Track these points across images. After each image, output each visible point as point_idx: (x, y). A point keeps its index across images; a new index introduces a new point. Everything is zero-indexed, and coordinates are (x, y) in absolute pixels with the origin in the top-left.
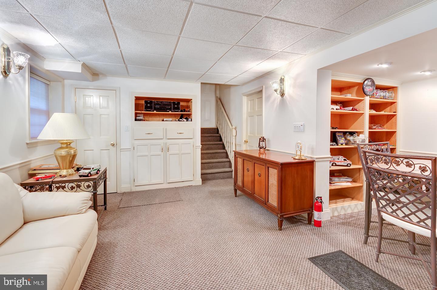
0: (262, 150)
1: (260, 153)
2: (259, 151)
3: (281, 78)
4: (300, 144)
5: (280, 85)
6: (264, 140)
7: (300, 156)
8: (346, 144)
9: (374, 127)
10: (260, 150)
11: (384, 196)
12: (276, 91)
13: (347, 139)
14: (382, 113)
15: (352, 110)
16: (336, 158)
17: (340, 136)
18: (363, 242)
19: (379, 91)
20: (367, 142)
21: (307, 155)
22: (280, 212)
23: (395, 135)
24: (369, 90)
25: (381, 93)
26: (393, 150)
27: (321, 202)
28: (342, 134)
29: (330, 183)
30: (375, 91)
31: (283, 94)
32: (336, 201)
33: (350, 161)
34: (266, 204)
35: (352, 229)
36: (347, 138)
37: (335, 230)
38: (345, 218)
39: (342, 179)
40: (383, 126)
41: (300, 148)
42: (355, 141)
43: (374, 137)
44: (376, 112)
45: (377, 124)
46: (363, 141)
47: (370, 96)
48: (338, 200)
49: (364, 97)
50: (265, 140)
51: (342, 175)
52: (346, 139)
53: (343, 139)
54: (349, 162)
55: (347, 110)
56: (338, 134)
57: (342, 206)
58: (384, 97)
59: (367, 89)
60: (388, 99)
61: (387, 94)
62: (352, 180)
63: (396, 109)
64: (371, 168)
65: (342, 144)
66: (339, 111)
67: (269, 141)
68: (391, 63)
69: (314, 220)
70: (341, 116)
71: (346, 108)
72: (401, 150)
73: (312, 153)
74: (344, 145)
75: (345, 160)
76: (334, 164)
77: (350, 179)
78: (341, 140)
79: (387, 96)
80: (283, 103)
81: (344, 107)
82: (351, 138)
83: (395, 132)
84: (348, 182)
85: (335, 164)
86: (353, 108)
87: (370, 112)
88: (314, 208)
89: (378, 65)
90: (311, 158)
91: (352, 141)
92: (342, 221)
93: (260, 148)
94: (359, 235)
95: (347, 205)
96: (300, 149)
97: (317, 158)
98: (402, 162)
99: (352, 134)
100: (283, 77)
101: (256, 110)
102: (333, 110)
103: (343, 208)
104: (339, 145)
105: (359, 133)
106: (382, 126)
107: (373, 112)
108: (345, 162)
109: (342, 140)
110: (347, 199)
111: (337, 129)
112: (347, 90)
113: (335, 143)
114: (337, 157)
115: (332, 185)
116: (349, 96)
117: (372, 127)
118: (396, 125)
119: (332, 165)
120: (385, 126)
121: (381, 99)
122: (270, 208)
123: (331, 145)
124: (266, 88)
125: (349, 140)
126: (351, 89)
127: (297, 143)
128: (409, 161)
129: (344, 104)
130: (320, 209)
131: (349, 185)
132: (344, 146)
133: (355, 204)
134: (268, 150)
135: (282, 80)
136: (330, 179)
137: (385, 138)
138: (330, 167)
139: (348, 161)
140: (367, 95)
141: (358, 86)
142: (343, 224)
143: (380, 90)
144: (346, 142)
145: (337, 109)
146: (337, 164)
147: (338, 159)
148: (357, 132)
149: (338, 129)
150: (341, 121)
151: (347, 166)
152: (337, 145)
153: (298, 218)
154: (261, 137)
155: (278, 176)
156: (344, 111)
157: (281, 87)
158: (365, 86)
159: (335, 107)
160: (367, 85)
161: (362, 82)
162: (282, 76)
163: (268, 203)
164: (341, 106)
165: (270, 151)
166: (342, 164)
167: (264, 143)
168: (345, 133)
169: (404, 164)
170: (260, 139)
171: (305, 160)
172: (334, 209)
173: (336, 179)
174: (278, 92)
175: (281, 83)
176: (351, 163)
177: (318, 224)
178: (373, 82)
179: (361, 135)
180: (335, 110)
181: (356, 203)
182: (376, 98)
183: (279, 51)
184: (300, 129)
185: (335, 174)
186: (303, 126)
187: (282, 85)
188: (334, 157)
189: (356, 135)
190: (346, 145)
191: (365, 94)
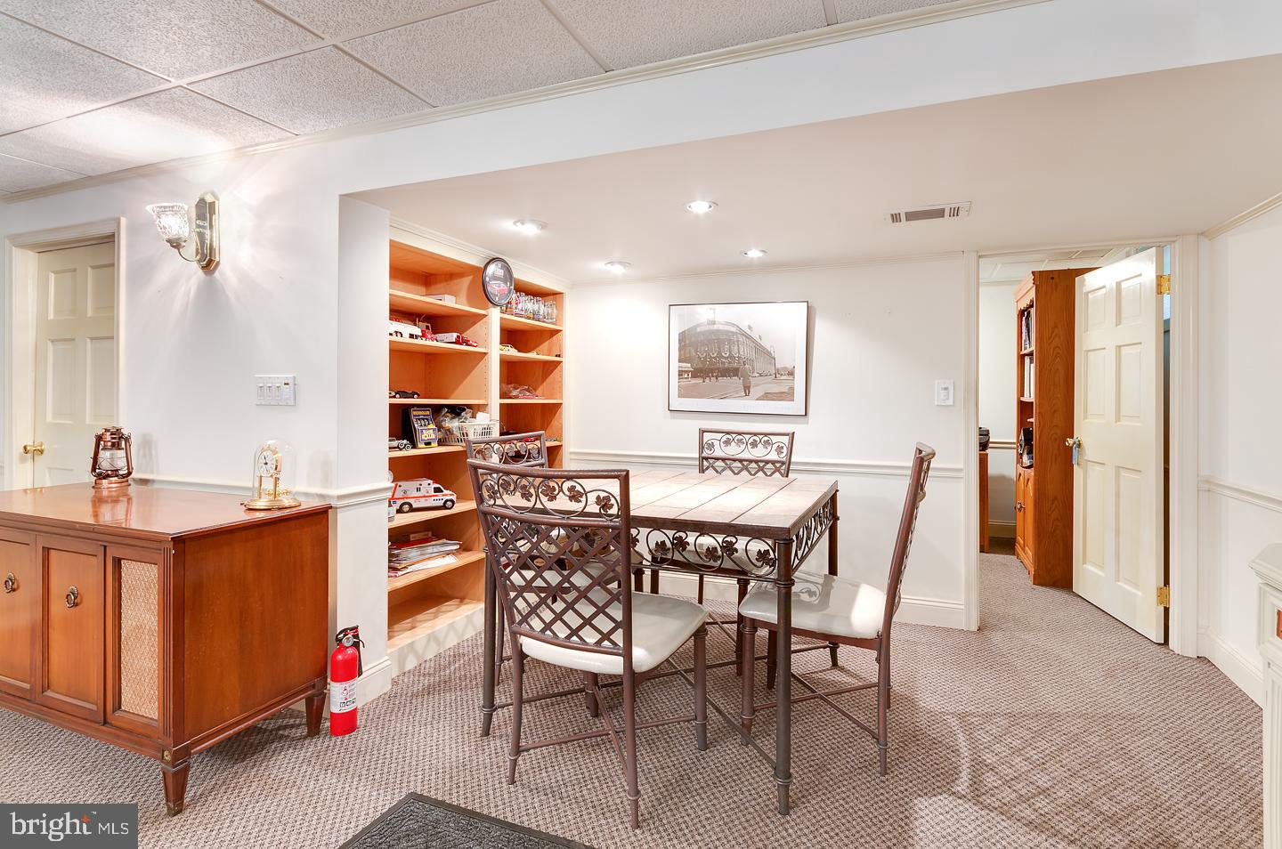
0: (109, 485)
1: (98, 501)
2: (93, 491)
3: (202, 201)
4: (275, 452)
5: (198, 226)
6: (123, 442)
7: (272, 497)
8: (441, 443)
9: (515, 393)
10: (96, 486)
11: (534, 579)
12: (176, 244)
13: (443, 428)
14: (532, 355)
15: (457, 342)
16: (409, 486)
17: (423, 419)
18: (479, 732)
19: (523, 298)
20: (496, 434)
21: (300, 491)
22: (170, 741)
23: (561, 413)
24: (499, 292)
25: (528, 304)
26: (553, 453)
27: (356, 645)
28: (428, 413)
29: (392, 569)
30: (514, 296)
31: (210, 261)
32: (413, 622)
33: (451, 493)
34: (105, 722)
35: (453, 698)
36: (443, 423)
37: (402, 724)
38: (438, 669)
39: (430, 550)
40: (535, 390)
41: (271, 466)
42: (465, 432)
43: (514, 420)
44: (519, 351)
45: (521, 385)
46: (487, 431)
47: (501, 306)
48: (420, 617)
49: (486, 308)
50: (127, 440)
51: (433, 535)
52: (440, 427)
53: (432, 426)
54: (448, 494)
55: (442, 341)
56: (415, 413)
57: (430, 631)
58: (535, 316)
59: (495, 287)
60: (544, 322)
61: (542, 307)
62: (458, 547)
63: (560, 347)
64: (491, 514)
65: (428, 444)
66: (419, 341)
67: (147, 443)
68: (543, 226)
69: (332, 713)
70: (430, 357)
71: (440, 336)
72: (572, 450)
73: (326, 479)
74: (435, 444)
75: (437, 490)
76: (406, 508)
77: (455, 544)
78: (424, 431)
79: (541, 312)
80: (210, 297)
81: (435, 332)
82: (452, 424)
83: (559, 406)
84: (448, 553)
85: (410, 505)
86: (458, 337)
87: (502, 352)
88: (329, 674)
89: (515, 223)
90: (322, 496)
91: (457, 433)
92: (426, 681)
93: (101, 477)
94: (471, 712)
95: (445, 625)
96: (273, 471)
97: (341, 497)
98: (561, 490)
99: (456, 411)
100: (209, 199)
101: (90, 313)
102: (399, 339)
103: (432, 638)
104: (420, 446)
105: (475, 409)
106: (532, 389)
107: (512, 352)
108: (438, 498)
109: (427, 432)
110: (444, 607)
111: (416, 396)
112: (445, 284)
113: (405, 442)
114: (415, 484)
115: (400, 573)
116: (449, 302)
117: (511, 392)
118: (561, 387)
119: (399, 511)
120: (539, 391)
121: (529, 318)
122: (123, 734)
123: (390, 448)
124: (133, 230)
125: (449, 430)
126: (456, 281)
127: (263, 450)
128: (575, 484)
129: (436, 322)
130: (351, 669)
131: (451, 562)
132: (436, 449)
133: (467, 616)
134: (144, 482)
135: (205, 210)
136: (391, 555)
137: (538, 423)
138: (391, 519)
139: (445, 492)
140: (495, 305)
141: (470, 278)
142: (429, 690)
143: (527, 294)
144: (440, 435)
145: (411, 336)
146: (414, 506)
147: (418, 490)
148: (469, 406)
149: (419, 397)
150: (430, 373)
151: (444, 507)
152: (414, 446)
153: (271, 727)
154: (107, 430)
155: (164, 592)
156: (435, 343)
157: (201, 236)
158: (487, 279)
159: (407, 329)
160: (495, 278)
161: (482, 266)
162: (206, 193)
163: (118, 714)
164: (427, 327)
165: (156, 486)
166: (431, 503)
167: (121, 453)
168: (436, 410)
169: (564, 493)
170: (99, 438)
171: (294, 511)
172: (405, 650)
173: (412, 553)
174: (190, 249)
175: (201, 216)
176: (454, 498)
177: (346, 724)
178: (508, 270)
179: (480, 415)
180: (406, 339)
181: (470, 613)
182: (517, 315)
183: (174, 82)
184: (280, 397)
185: (411, 536)
186: (291, 385)
187: (204, 227)
188: (405, 485)
189: (470, 415)
190: (439, 445)
191: (489, 299)
